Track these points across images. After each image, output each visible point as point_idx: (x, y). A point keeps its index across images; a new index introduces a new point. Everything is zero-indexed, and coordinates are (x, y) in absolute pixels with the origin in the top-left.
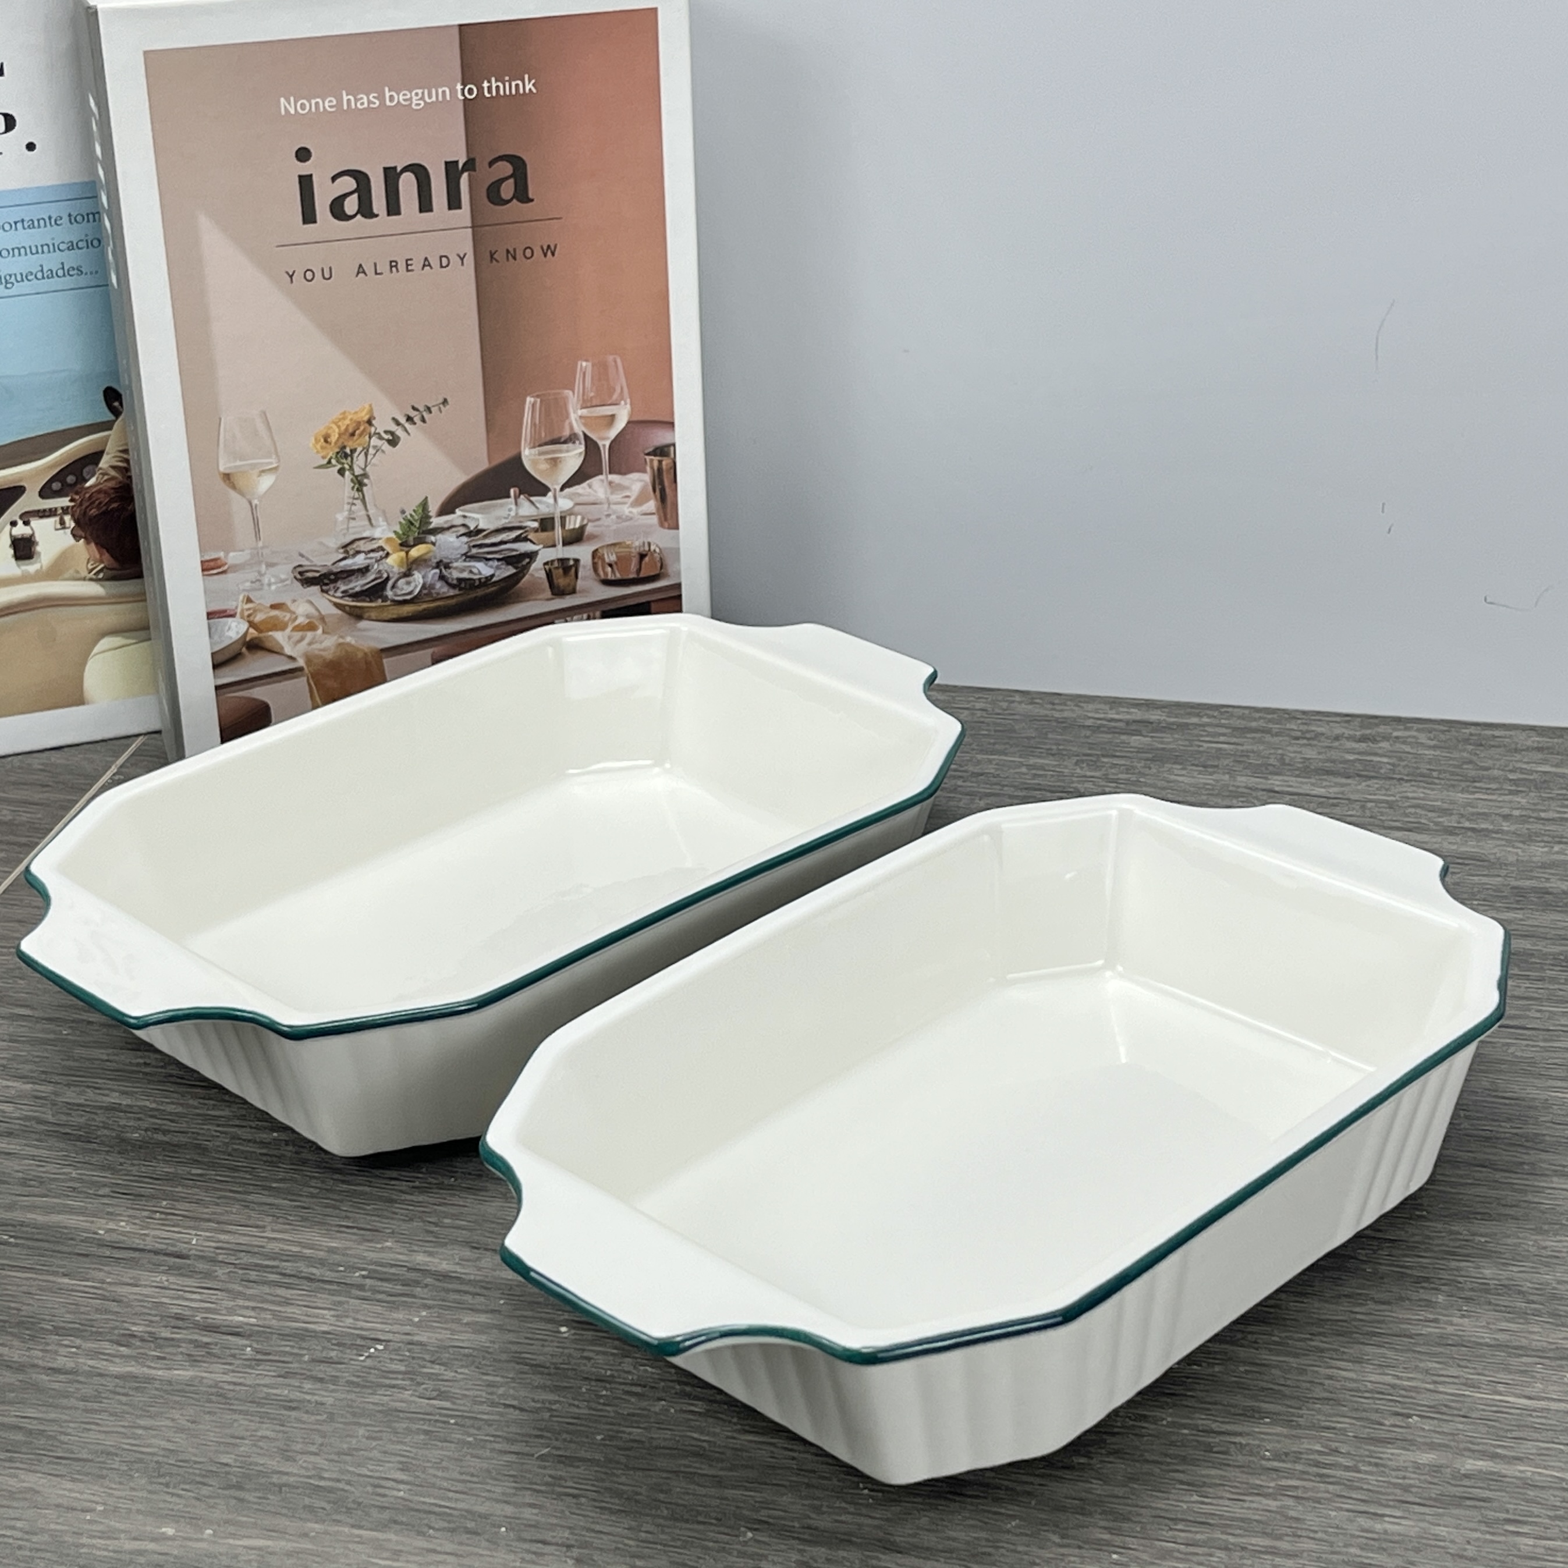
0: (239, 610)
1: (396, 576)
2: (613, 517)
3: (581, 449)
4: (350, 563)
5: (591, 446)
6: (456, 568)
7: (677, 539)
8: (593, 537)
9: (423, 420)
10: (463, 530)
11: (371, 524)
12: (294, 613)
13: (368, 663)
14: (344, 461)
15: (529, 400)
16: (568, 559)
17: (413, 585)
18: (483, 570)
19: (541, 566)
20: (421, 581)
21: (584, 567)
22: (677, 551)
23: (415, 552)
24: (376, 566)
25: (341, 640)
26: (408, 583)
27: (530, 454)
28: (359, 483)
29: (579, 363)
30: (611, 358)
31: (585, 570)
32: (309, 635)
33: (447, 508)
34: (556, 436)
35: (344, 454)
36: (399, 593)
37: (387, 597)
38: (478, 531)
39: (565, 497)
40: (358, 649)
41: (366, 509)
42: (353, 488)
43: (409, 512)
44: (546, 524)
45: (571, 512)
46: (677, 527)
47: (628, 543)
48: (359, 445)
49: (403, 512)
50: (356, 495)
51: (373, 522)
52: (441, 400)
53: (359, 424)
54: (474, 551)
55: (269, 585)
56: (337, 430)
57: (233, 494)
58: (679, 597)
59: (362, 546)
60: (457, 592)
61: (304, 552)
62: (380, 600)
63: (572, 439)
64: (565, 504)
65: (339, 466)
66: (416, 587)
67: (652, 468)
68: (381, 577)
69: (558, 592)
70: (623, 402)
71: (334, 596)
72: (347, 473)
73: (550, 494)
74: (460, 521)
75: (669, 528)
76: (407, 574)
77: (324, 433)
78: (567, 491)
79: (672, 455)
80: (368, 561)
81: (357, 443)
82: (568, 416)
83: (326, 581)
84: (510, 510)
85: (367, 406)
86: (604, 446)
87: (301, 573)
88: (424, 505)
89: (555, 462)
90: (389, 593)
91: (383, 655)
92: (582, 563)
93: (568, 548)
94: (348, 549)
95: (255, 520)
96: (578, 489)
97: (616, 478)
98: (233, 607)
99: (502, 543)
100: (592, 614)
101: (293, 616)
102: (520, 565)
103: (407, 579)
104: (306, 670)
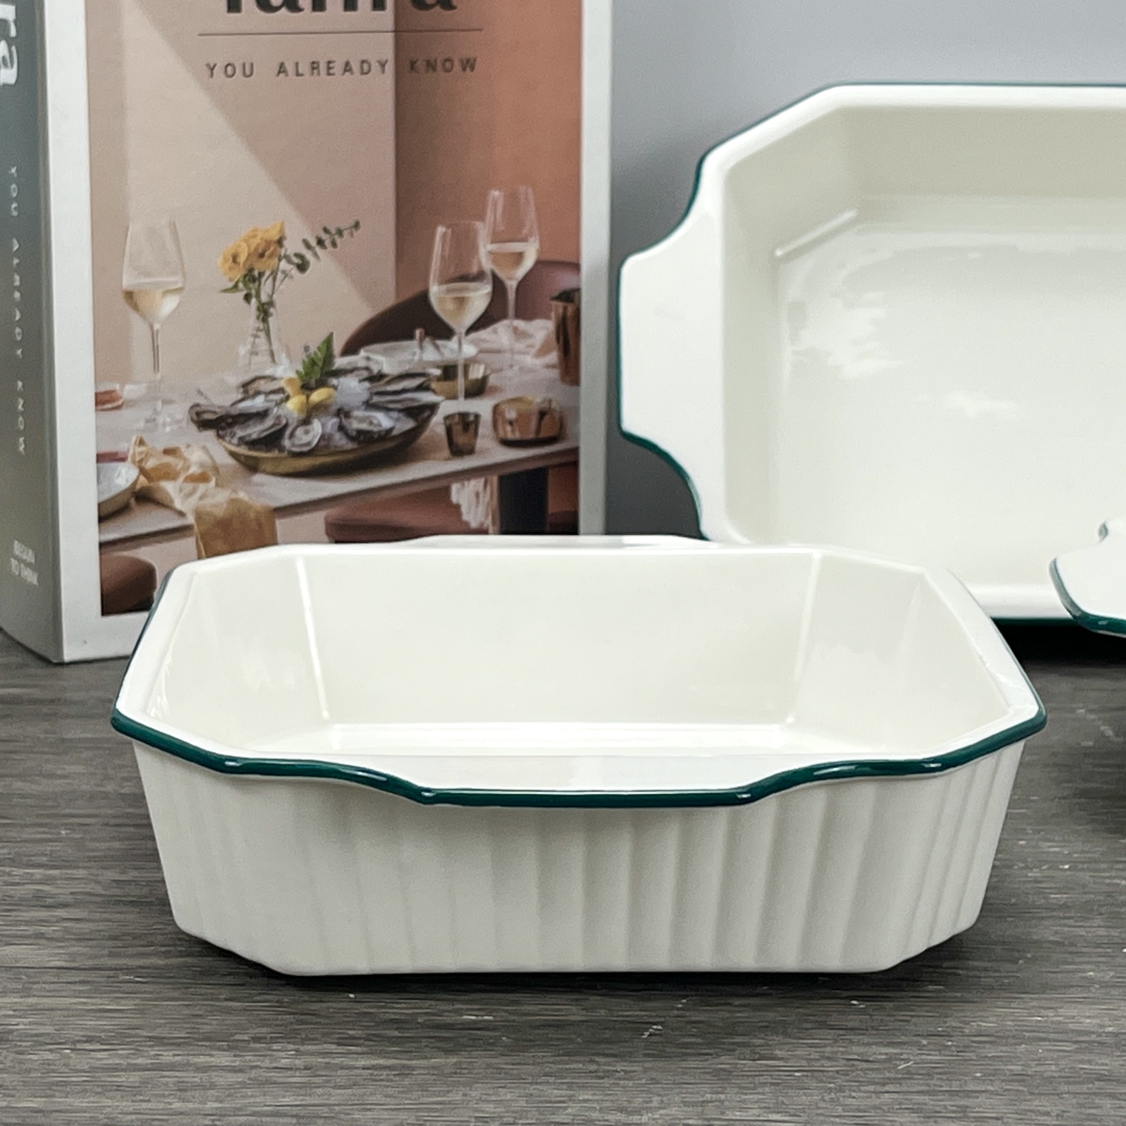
0: (131, 452)
1: (295, 424)
2: (516, 368)
3: (489, 288)
4: (249, 405)
5: (498, 286)
6: (356, 418)
7: (577, 397)
8: (495, 390)
9: (334, 244)
10: (365, 374)
11: (274, 361)
12: (185, 459)
13: (260, 525)
14: (251, 285)
15: (440, 230)
16: (469, 414)
17: (311, 434)
18: (384, 421)
19: (442, 420)
20: (320, 431)
21: (484, 423)
22: (576, 411)
23: (317, 396)
24: (275, 410)
25: (234, 496)
26: (307, 432)
27: (438, 291)
28: (264, 312)
29: (491, 192)
30: (522, 189)
31: (485, 428)
32: (202, 488)
33: (351, 348)
34: (463, 272)
35: (251, 278)
36: (297, 442)
37: (283, 447)
38: (380, 376)
39: (469, 343)
40: (250, 507)
41: (270, 343)
42: (258, 318)
43: (313, 349)
44: (449, 372)
45: (473, 360)
46: (578, 383)
47: (530, 398)
48: (268, 268)
49: (307, 349)
50: (261, 326)
51: (276, 359)
52: (352, 223)
53: (269, 243)
54: (376, 399)
55: (164, 425)
56: (246, 249)
57: (134, 317)
58: (576, 463)
59: (263, 386)
60: (355, 445)
61: (202, 389)
62: (276, 451)
63: (479, 276)
64: (469, 350)
65: (245, 292)
66: (314, 437)
67: (557, 314)
68: (279, 424)
69: (457, 451)
70: (531, 239)
71: (230, 442)
72: (254, 300)
73: (455, 339)
74: (363, 364)
75: (571, 384)
76: (306, 422)
77: (233, 251)
78: (473, 335)
79: (577, 302)
80: (267, 404)
81: (265, 266)
82: (477, 251)
83: (223, 425)
84: (414, 354)
85: (278, 224)
86: (511, 287)
87: (198, 414)
88: (328, 342)
89: (461, 302)
90: (286, 443)
91: (275, 515)
92: (482, 418)
93: (470, 401)
94: (248, 388)
95: (155, 349)
96: (483, 334)
97: (520, 324)
98: (125, 450)
99: (404, 391)
100: (489, 478)
101: (186, 464)
102: (420, 418)
103: (306, 427)
104: (196, 529)
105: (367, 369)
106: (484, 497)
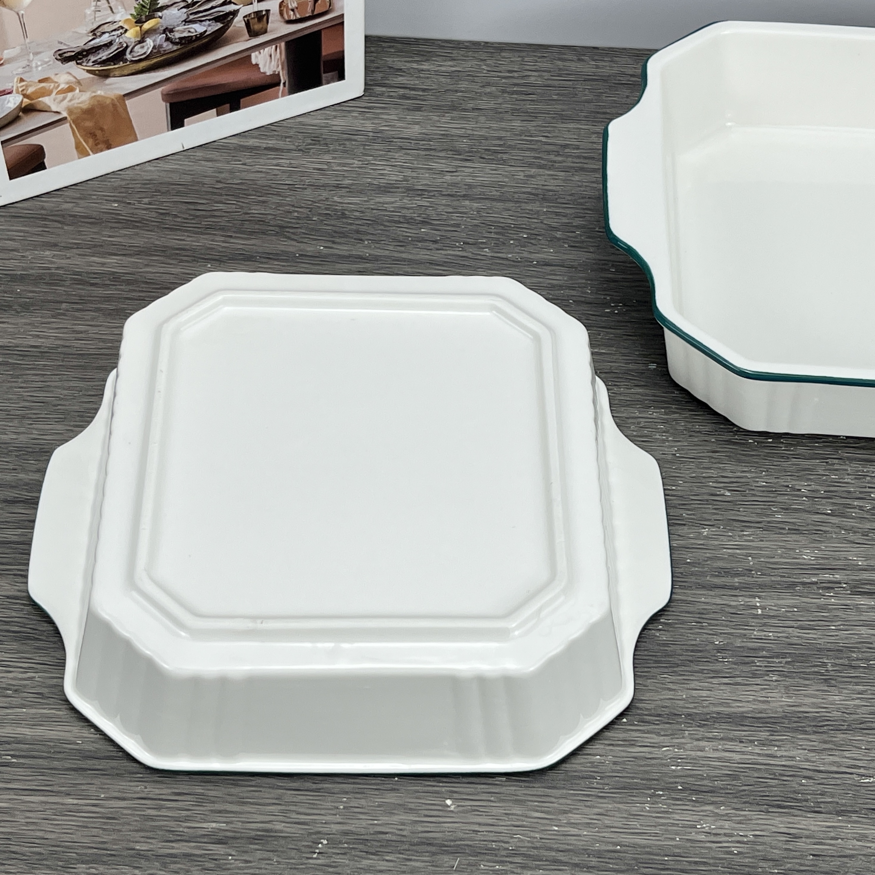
0: (15, 88)
1: (133, 44)
4: (98, 41)
6: (178, 31)
10: (182, 4)
11: (113, 12)
12: (56, 82)
13: (114, 105)
16: (262, 11)
17: (146, 48)
18: (198, 28)
19: (242, 18)
20: (152, 44)
21: (273, 14)
23: (147, 26)
24: (117, 40)
25: (94, 94)
26: (143, 47)
31: (275, 16)
32: (70, 95)
36: (135, 55)
37: (126, 59)
38: (193, 3)
40: (107, 98)
41: (109, 3)
51: (114, 11)
54: (191, 17)
55: (37, 67)
57: (5, 10)
58: (342, 23)
59: (106, 28)
60: (179, 47)
61: (62, 40)
62: (121, 63)
66: (148, 48)
68: (122, 47)
69: (253, 33)
71: (86, 66)
76: (142, 41)
80: (112, 38)
83: (80, 57)
87: (60, 55)
90: (128, 56)
91: (125, 98)
92: (271, 12)
93: (261, 3)
94: (95, 32)
95: (23, 25)
98: (10, 87)
99: (213, 8)
100: (278, 45)
101: (56, 85)
102: (226, 21)
103: (141, 45)
104: (69, 119)
105: (183, 1)
106: (275, 56)
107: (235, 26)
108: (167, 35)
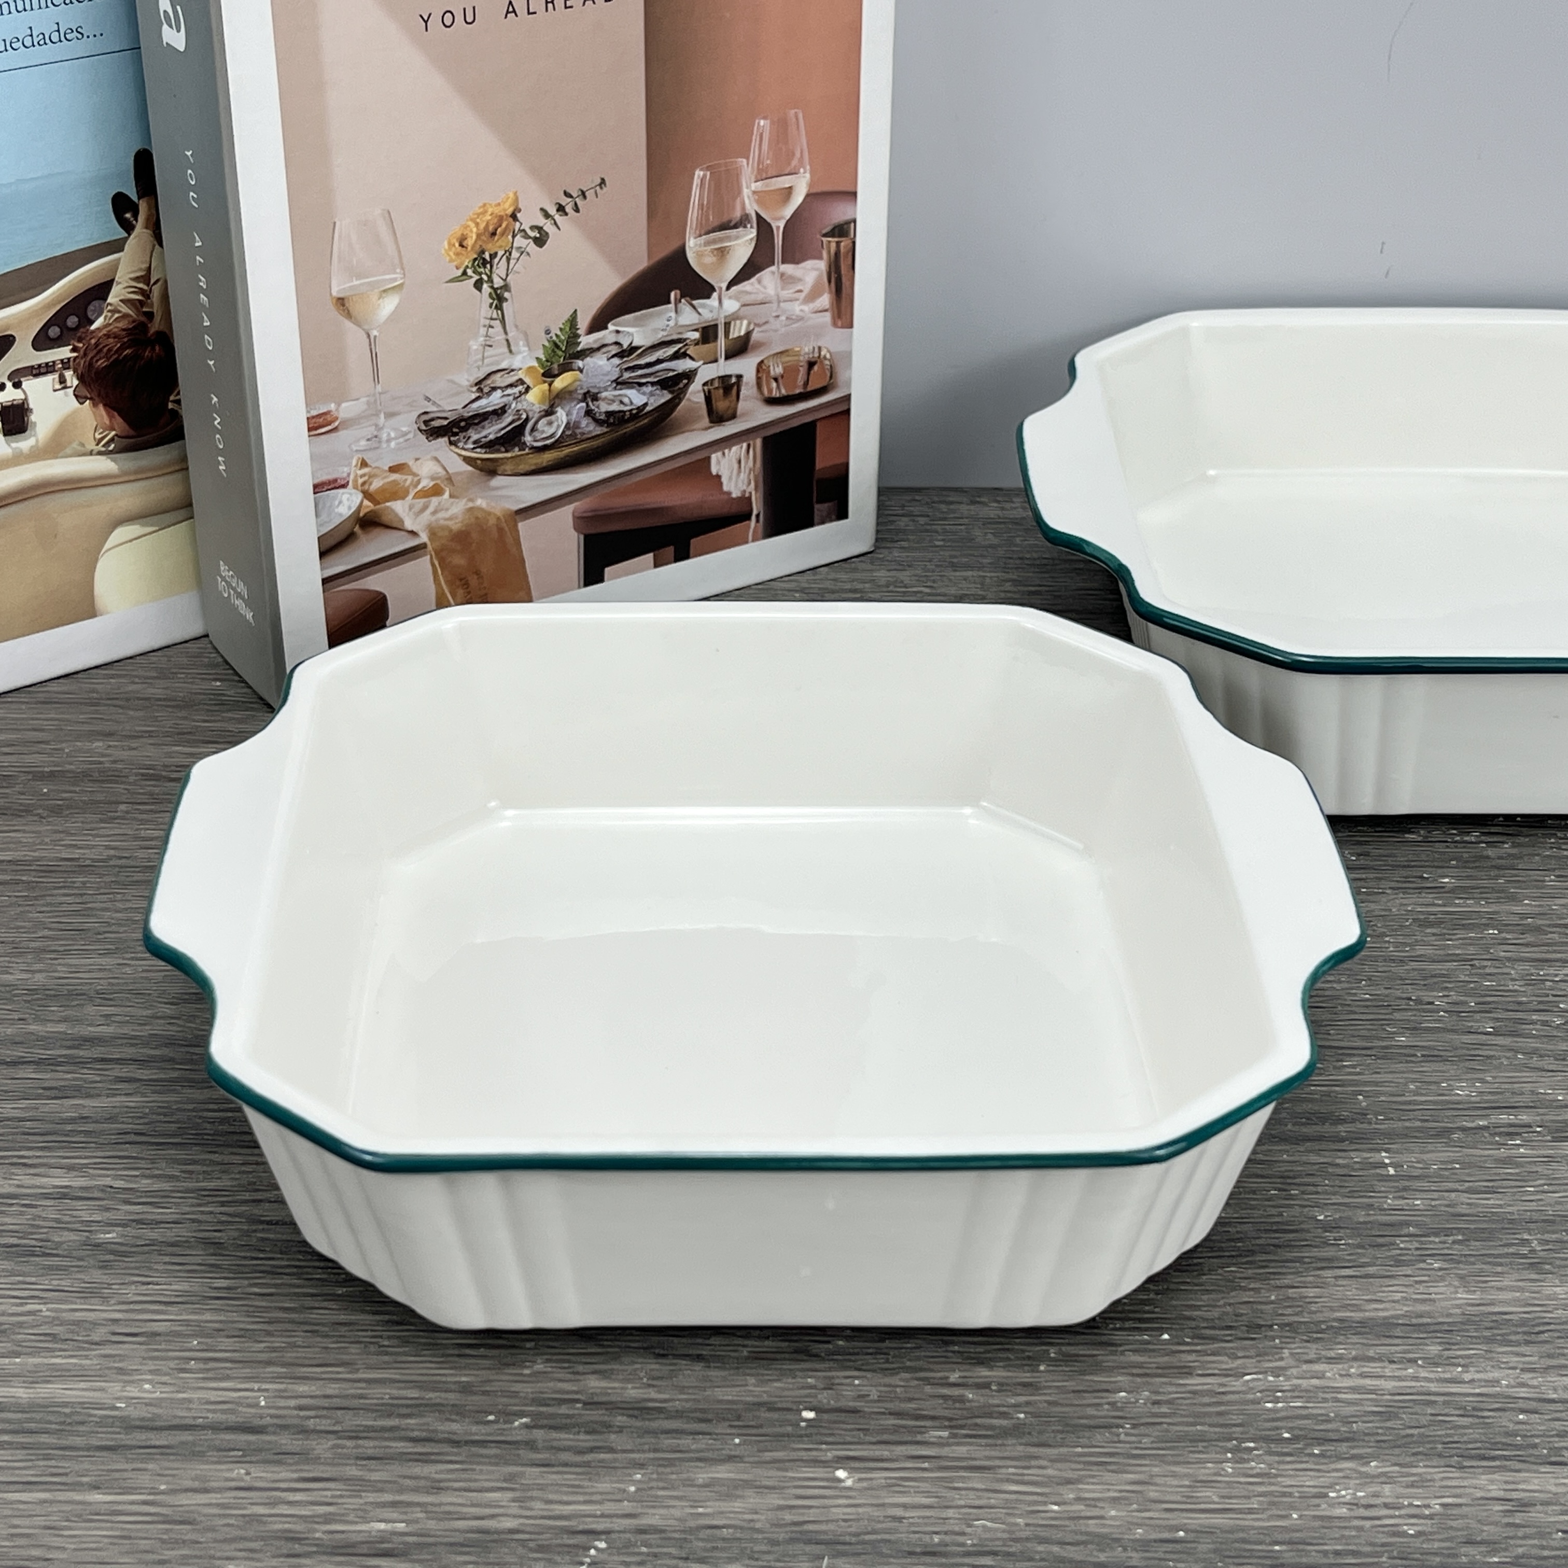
0: (352, 477)
1: (537, 416)
2: (783, 318)
3: (753, 233)
4: (484, 404)
5: (764, 227)
6: (605, 399)
7: (850, 340)
8: (759, 345)
9: (577, 210)
10: (615, 350)
11: (511, 351)
12: (415, 475)
13: (500, 530)
14: (482, 270)
15: (699, 173)
16: (730, 376)
17: (555, 424)
18: (636, 398)
19: (700, 388)
20: (565, 420)
21: (747, 384)
22: (848, 355)
23: (560, 383)
24: (513, 405)
25: (470, 505)
26: (550, 423)
27: (696, 245)
28: (498, 299)
29: (757, 121)
30: (793, 111)
31: (748, 390)
32: (435, 501)
33: (598, 324)
34: (725, 219)
35: (483, 261)
36: (539, 436)
37: (524, 443)
38: (632, 349)
39: (730, 298)
40: (489, 514)
41: (506, 333)
42: (491, 305)
43: (555, 331)
44: (708, 333)
45: (736, 317)
46: (851, 326)
47: (798, 349)
48: (501, 247)
49: (548, 332)
50: (495, 315)
51: (513, 348)
52: (599, 181)
53: (501, 219)
54: (627, 375)
55: (389, 440)
56: (475, 230)
57: (348, 324)
58: (847, 412)
59: (499, 380)
60: (605, 430)
61: (430, 395)
62: (517, 449)
63: (743, 222)
64: (731, 306)
65: (476, 277)
66: (559, 427)
67: (829, 252)
68: (519, 419)
69: (717, 418)
70: (802, 170)
71: (463, 449)
72: (485, 286)
73: (715, 295)
74: (611, 338)
75: (842, 327)
76: (549, 412)
77: (459, 234)
78: (734, 288)
79: (852, 236)
80: (505, 400)
81: (498, 246)
82: (740, 192)
83: (455, 430)
84: (669, 319)
85: (511, 195)
86: (778, 228)
87: (426, 422)
88: (573, 321)
89: (722, 253)
90: (528, 439)
91: (517, 517)
92: (745, 379)
93: (731, 362)
94: (482, 386)
95: (374, 357)
96: (746, 286)
97: (788, 268)
98: (345, 475)
99: (659, 361)
100: (751, 443)
101: (416, 479)
102: (676, 388)
103: (549, 418)
104: (430, 547)
105: (617, 343)
106: (747, 462)
107: (689, 400)
108: (588, 405)
